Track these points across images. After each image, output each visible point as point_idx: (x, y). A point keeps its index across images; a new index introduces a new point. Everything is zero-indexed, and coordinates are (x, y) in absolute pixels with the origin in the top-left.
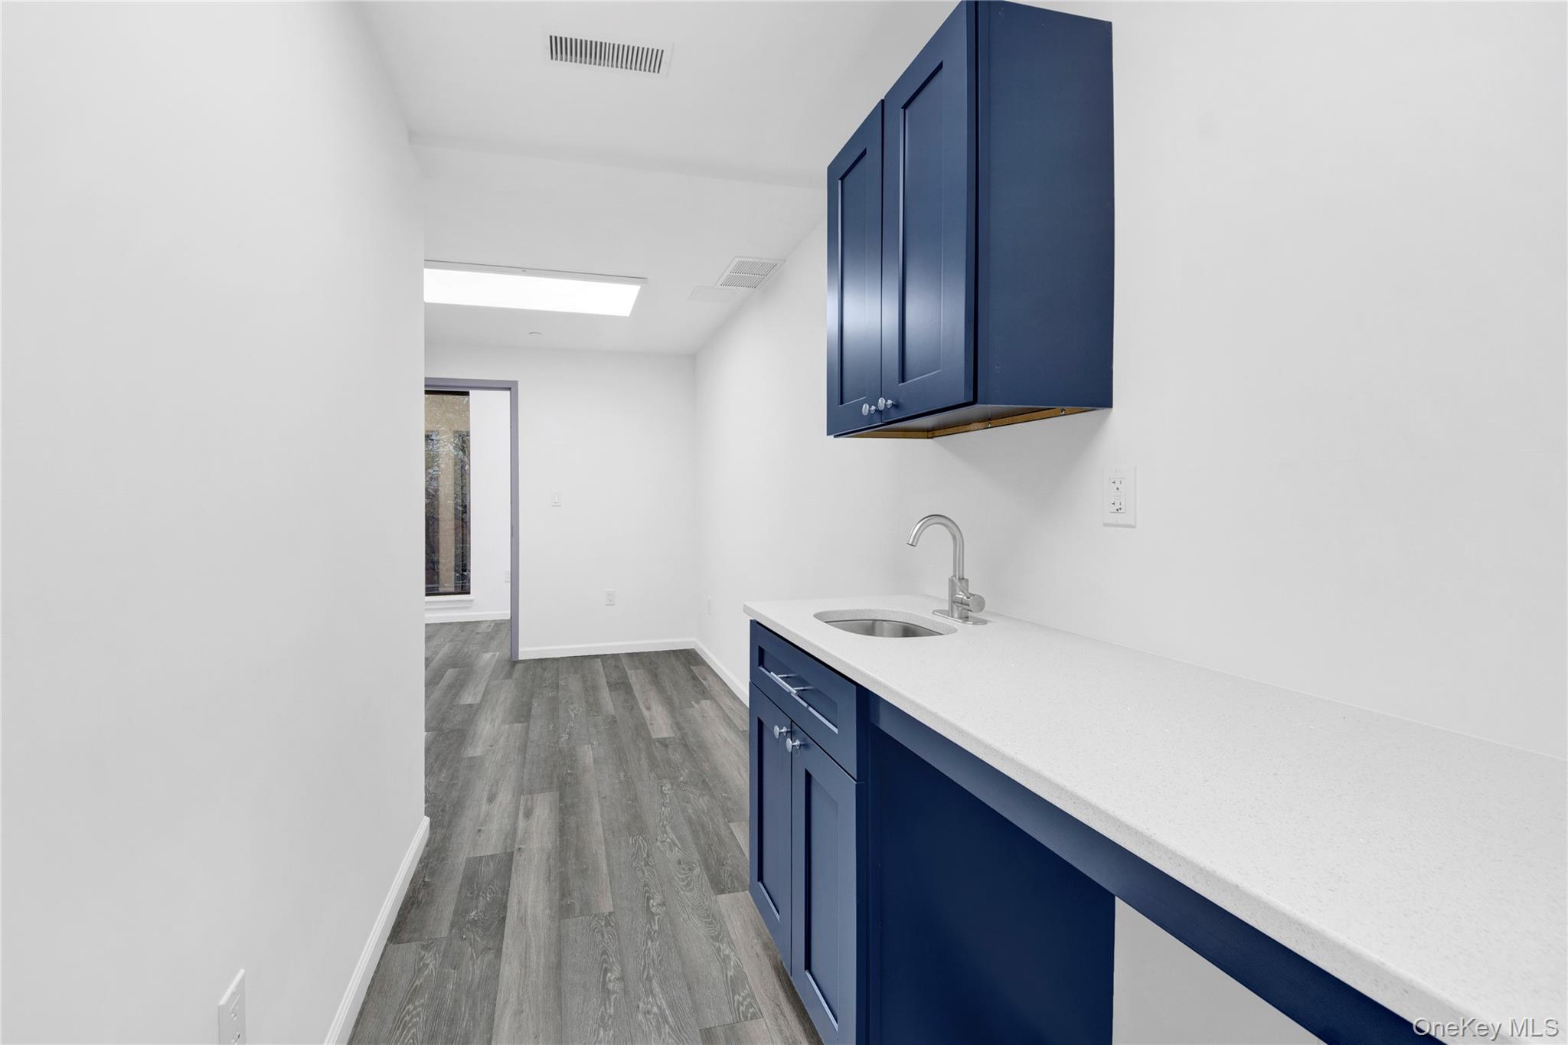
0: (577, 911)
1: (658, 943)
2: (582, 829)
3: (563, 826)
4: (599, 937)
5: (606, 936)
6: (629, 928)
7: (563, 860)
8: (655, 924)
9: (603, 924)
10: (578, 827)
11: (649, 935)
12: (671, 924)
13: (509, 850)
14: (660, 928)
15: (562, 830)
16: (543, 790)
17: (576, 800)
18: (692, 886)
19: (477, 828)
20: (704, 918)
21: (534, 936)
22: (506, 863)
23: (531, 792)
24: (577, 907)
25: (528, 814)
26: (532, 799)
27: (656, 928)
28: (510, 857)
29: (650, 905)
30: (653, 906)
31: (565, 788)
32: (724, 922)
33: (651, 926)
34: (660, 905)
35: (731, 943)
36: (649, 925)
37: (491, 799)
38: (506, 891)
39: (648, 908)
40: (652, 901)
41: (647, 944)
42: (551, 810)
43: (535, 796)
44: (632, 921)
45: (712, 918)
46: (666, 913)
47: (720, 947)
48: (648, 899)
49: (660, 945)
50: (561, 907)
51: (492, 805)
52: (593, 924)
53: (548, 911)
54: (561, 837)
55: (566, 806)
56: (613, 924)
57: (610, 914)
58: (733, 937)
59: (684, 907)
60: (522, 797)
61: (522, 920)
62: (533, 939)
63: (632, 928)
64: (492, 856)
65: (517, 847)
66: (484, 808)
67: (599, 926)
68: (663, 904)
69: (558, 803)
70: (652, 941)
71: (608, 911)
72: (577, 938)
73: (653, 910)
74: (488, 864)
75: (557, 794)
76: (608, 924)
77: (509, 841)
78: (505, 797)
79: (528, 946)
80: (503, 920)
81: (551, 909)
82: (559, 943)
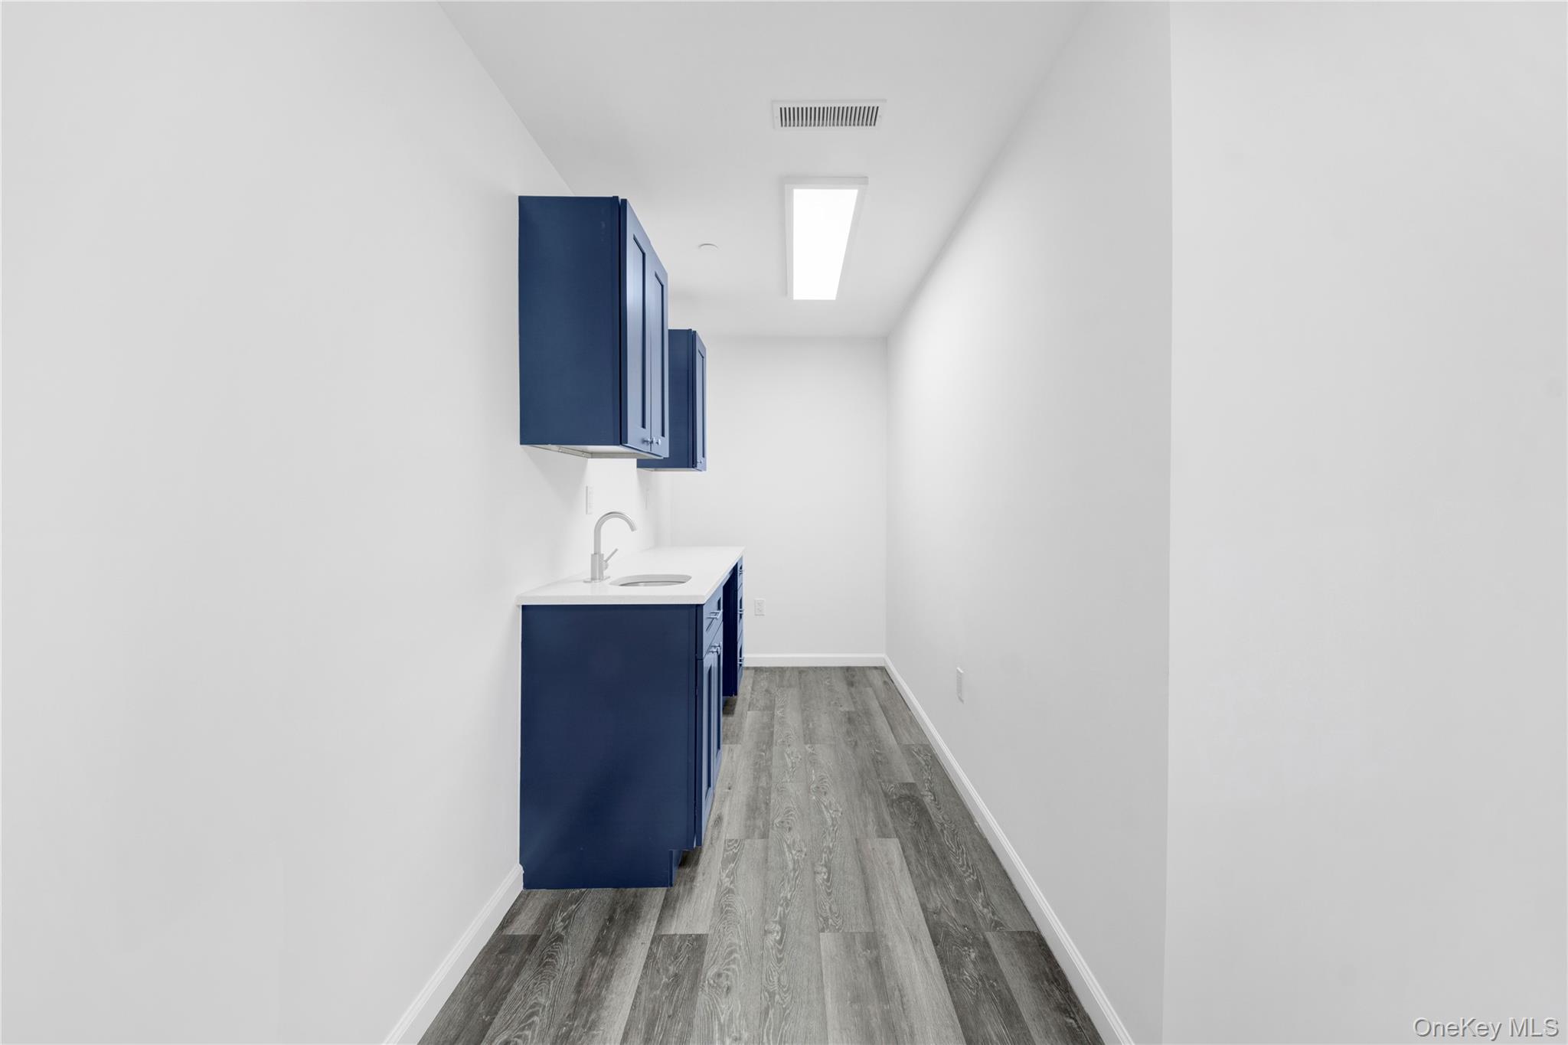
0: (858, 939)
1: (782, 895)
4: (835, 908)
5: (827, 908)
6: (805, 913)
8: (780, 914)
9: (830, 920)
11: (787, 903)
12: (765, 910)
14: (776, 908)
18: (729, 949)
20: (731, 912)
21: (896, 919)
24: (859, 947)
27: (780, 909)
29: (780, 934)
30: (778, 932)
32: (715, 905)
33: (784, 911)
34: (770, 932)
35: (719, 886)
36: (786, 912)
39: (783, 933)
40: (778, 938)
41: (791, 896)
44: (801, 919)
45: (723, 910)
46: (766, 922)
47: (731, 884)
48: (780, 942)
49: (780, 893)
50: (877, 947)
52: (840, 921)
53: (890, 944)
56: (821, 919)
57: (823, 930)
58: (715, 891)
59: (746, 926)
61: (915, 940)
62: (897, 916)
63: (803, 913)
67: (835, 919)
68: (766, 932)
70: (786, 897)
71: (825, 934)
72: (854, 911)
73: (778, 928)
76: (826, 920)
79: (899, 909)
81: (887, 946)
82: (870, 908)
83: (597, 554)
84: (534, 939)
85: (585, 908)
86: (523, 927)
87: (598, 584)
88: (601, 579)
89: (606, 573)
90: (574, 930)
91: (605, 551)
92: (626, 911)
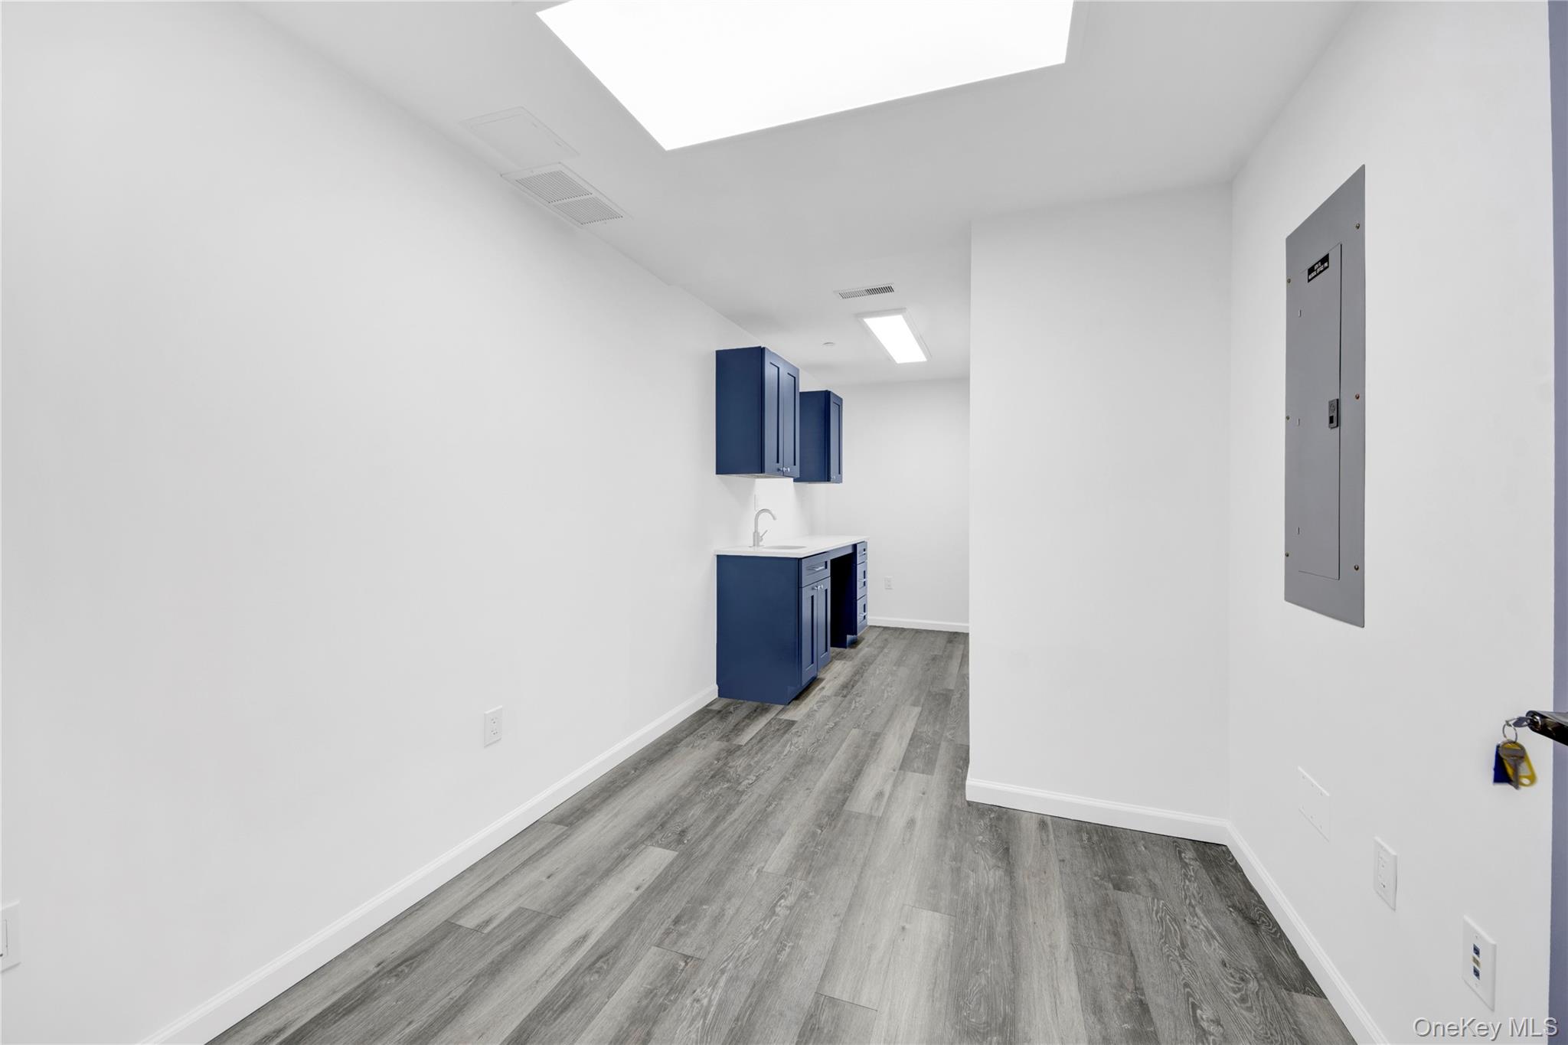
2: (843, 770)
3: (856, 776)
7: (867, 756)
10: (846, 772)
13: (902, 772)
15: (858, 774)
16: (858, 816)
17: (833, 795)
19: (926, 796)
22: (905, 764)
23: (871, 817)
25: (880, 794)
26: (871, 809)
28: (902, 767)
31: (835, 811)
37: (911, 823)
38: (908, 751)
42: (859, 793)
43: (868, 811)
51: (911, 815)
54: (861, 770)
55: (845, 792)
60: (880, 815)
64: (914, 771)
65: (896, 772)
66: (919, 815)
69: (850, 798)
74: (918, 768)
75: (846, 807)
77: (901, 778)
78: (897, 820)
80: (911, 739)
83: (756, 532)
84: (719, 712)
85: (744, 706)
86: (716, 707)
87: (756, 547)
88: (758, 546)
89: (761, 544)
90: (738, 711)
91: (761, 532)
92: (763, 710)
